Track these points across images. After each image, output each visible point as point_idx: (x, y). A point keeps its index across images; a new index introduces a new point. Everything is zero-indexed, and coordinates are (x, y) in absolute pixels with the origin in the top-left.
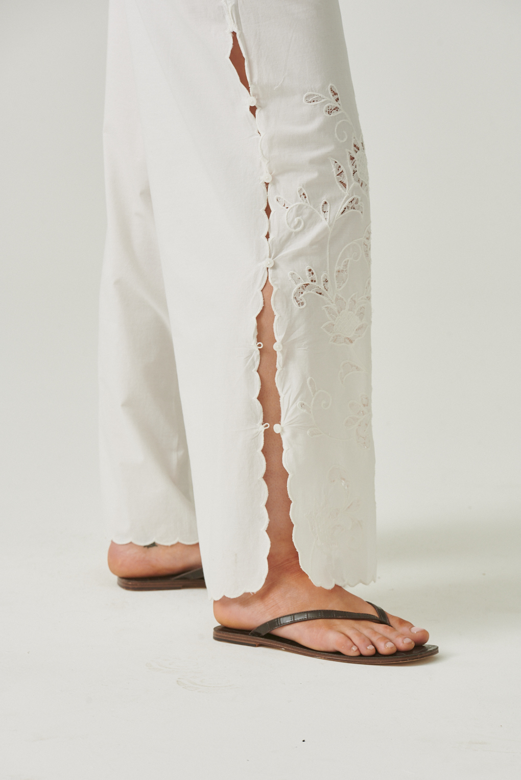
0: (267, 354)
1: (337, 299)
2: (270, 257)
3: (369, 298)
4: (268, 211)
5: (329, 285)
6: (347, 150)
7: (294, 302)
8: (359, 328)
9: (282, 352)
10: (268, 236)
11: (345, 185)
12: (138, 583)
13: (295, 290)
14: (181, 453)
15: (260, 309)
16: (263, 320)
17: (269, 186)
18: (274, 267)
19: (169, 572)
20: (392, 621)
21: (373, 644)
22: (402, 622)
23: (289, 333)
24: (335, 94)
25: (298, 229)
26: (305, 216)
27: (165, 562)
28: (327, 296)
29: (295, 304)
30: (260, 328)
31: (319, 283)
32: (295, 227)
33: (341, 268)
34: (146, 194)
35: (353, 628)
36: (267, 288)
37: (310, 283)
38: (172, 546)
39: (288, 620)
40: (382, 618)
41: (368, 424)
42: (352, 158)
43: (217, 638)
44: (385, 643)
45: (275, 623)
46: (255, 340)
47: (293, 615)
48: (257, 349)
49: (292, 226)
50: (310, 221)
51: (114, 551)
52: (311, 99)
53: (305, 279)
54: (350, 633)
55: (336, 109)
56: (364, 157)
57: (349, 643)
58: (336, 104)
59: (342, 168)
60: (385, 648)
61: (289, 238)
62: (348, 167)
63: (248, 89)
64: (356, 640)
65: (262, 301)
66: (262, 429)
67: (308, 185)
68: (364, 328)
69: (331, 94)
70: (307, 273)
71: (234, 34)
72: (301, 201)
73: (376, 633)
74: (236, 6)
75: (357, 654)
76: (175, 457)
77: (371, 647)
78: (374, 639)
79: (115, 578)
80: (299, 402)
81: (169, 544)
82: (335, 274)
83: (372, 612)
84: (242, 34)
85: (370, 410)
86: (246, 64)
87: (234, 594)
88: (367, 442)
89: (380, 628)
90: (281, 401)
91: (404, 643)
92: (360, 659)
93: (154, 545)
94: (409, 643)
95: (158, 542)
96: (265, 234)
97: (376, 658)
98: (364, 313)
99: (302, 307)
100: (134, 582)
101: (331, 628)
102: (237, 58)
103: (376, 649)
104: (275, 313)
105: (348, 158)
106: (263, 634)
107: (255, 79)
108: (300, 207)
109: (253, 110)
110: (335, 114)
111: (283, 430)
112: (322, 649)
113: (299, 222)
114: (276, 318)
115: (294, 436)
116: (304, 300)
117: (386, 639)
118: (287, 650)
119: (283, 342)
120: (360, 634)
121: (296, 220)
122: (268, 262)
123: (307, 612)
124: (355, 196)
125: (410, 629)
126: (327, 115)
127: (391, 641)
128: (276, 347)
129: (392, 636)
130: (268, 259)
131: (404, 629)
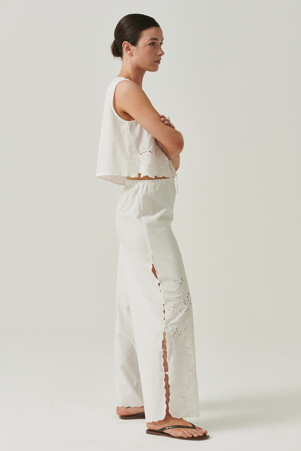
0: (165, 352)
1: (184, 336)
2: (165, 325)
3: (194, 336)
4: (164, 312)
5: (182, 332)
6: (186, 295)
7: (172, 337)
8: (192, 344)
9: (169, 352)
10: (164, 319)
11: (186, 304)
12: (125, 417)
13: (172, 334)
14: (137, 381)
15: (163, 339)
16: (164, 343)
17: (164, 305)
18: (166, 328)
19: (133, 415)
20: (197, 428)
21: (191, 434)
22: (200, 428)
23: (171, 346)
24: (182, 279)
25: (173, 317)
26: (175, 313)
27: (132, 412)
28: (181, 335)
29: (172, 338)
30: (163, 345)
31: (179, 332)
32: (172, 316)
33: (185, 327)
34: (128, 309)
35: (186, 430)
36: (164, 334)
37: (176, 332)
38: (134, 407)
39: (167, 428)
40: (194, 427)
41: (195, 371)
42: (187, 297)
43: (147, 433)
44: (196, 434)
45: (164, 429)
46: (162, 348)
47: (169, 427)
48: (163, 351)
49: (171, 316)
50: (176, 315)
51: (118, 409)
52: (175, 281)
53: (175, 331)
54: (185, 432)
55: (182, 283)
56: (190, 296)
57: (185, 435)
58: (182, 282)
59: (185, 300)
60: (196, 435)
61: (170, 320)
62: (186, 299)
63: (157, 279)
64: (187, 433)
65: (163, 337)
66: (164, 373)
67: (175, 304)
68: (193, 344)
69: (181, 279)
70: (176, 329)
71: (153, 264)
72: (173, 309)
73: (192, 431)
74: (153, 257)
75: (187, 437)
76: (135, 382)
77: (191, 435)
78: (192, 433)
79: (119, 416)
80: (173, 366)
81: (133, 407)
82: (184, 329)
83: (191, 426)
84: (155, 264)
85: (196, 368)
86: (156, 272)
87: (156, 420)
88: (195, 377)
89: (193, 430)
90: (168, 365)
91: (201, 434)
92: (188, 438)
93: (129, 407)
94: (202, 435)
95: (130, 406)
96: (164, 318)
97: (193, 438)
98: (193, 339)
99: (174, 339)
100: (124, 417)
101: (179, 430)
102: (154, 271)
103: (193, 436)
104: (167, 341)
105: (186, 297)
106: (160, 432)
107: (159, 276)
108: (173, 311)
109: (159, 284)
110: (182, 285)
111: (169, 374)
112: (177, 436)
113: (173, 315)
114: (167, 342)
115: (172, 375)
116: (175, 337)
117: (195, 433)
118: (167, 436)
119: (169, 349)
120: (188, 432)
121: (172, 314)
122: (165, 326)
123: (172, 426)
124: (189, 307)
125: (202, 431)
126: (180, 285)
127: (197, 434)
128: (167, 350)
129: (197, 432)
130: (164, 325)
131: (201, 431)
